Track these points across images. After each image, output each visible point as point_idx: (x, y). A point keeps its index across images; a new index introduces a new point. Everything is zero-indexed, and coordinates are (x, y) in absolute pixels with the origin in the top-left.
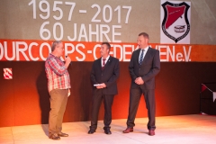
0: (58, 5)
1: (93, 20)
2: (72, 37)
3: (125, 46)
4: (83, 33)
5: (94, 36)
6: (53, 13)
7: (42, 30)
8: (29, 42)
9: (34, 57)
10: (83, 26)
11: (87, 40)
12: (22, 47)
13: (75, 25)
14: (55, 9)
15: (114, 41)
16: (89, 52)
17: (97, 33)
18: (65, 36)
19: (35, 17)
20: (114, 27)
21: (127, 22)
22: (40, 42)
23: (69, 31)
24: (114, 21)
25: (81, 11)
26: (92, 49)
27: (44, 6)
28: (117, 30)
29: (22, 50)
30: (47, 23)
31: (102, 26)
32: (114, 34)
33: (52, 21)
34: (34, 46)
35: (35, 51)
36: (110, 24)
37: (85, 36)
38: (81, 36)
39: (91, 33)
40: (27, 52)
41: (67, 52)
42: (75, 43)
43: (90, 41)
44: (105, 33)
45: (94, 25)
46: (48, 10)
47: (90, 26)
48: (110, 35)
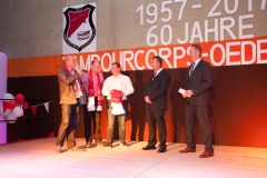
0: (166, 6)
1: (211, 14)
2: (183, 39)
4: (196, 33)
5: (211, 34)
6: (160, 15)
7: (149, 36)
8: (135, 51)
9: (140, 66)
10: (197, 24)
11: (201, 41)
12: (128, 56)
13: (187, 24)
14: (163, 10)
15: (241, 37)
16: (204, 55)
17: (215, 30)
18: (174, 38)
19: (142, 23)
20: (241, 18)
22: (146, 49)
23: (179, 31)
24: (243, 9)
25: (194, 7)
26: (208, 51)
27: (152, 9)
28: (245, 22)
29: (129, 60)
30: (155, 27)
31: (222, 20)
32: (241, 27)
33: (160, 24)
34: (140, 54)
35: (141, 59)
36: (235, 16)
37: (200, 35)
38: (194, 36)
39: (207, 31)
40: (132, 61)
41: (176, 58)
42: (185, 46)
43: (207, 40)
44: (228, 28)
45: (211, 20)
46: (155, 13)
47: (206, 22)
48: (235, 29)
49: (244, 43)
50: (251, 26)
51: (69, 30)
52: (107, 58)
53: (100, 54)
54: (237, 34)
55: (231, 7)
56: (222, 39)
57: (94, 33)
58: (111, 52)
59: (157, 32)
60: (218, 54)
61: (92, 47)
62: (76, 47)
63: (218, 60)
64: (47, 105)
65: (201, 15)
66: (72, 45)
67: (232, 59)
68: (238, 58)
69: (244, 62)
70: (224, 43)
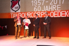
0: (39, 1)
1: (50, 4)
2: (43, 10)
3: (62, 12)
4: (47, 9)
5: (51, 9)
6: (38, 4)
7: (35, 9)
8: (31, 12)
9: (32, 16)
10: (47, 6)
13: (44, 6)
14: (38, 2)
15: (58, 10)
16: (49, 14)
18: (41, 10)
19: (33, 5)
20: (58, 5)
21: (63, 3)
22: (34, 12)
23: (42, 8)
24: (58, 3)
25: (46, 2)
26: (50, 13)
27: (35, 2)
28: (59, 6)
29: (29, 15)
30: (36, 7)
31: (53, 6)
32: (58, 8)
33: (37, 6)
34: (32, 13)
35: (32, 15)
36: (56, 5)
37: (48, 9)
38: (46, 9)
39: (49, 8)
40: (30, 15)
41: (42, 15)
42: (44, 12)
43: (49, 11)
44: (54, 8)
46: (36, 3)
47: (49, 6)
48: (56, 8)
49: (58, 12)
50: (60, 8)
51: (13, 6)
52: (23, 14)
53: (21, 13)
54: (57, 9)
55: (55, 3)
56: (53, 10)
57: (20, 7)
58: (24, 13)
59: (37, 8)
60: (52, 14)
61: (19, 11)
62: (14, 11)
63: (52, 16)
64: (6, 26)
65: (48, 4)
66: (13, 10)
67: (56, 15)
68: (57, 15)
69: (58, 16)
70: (53, 11)
